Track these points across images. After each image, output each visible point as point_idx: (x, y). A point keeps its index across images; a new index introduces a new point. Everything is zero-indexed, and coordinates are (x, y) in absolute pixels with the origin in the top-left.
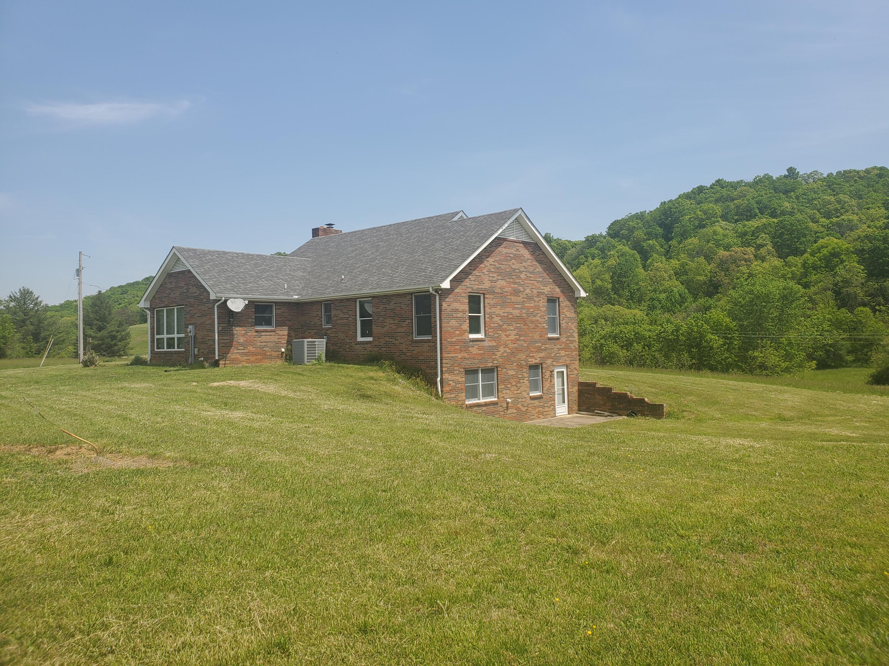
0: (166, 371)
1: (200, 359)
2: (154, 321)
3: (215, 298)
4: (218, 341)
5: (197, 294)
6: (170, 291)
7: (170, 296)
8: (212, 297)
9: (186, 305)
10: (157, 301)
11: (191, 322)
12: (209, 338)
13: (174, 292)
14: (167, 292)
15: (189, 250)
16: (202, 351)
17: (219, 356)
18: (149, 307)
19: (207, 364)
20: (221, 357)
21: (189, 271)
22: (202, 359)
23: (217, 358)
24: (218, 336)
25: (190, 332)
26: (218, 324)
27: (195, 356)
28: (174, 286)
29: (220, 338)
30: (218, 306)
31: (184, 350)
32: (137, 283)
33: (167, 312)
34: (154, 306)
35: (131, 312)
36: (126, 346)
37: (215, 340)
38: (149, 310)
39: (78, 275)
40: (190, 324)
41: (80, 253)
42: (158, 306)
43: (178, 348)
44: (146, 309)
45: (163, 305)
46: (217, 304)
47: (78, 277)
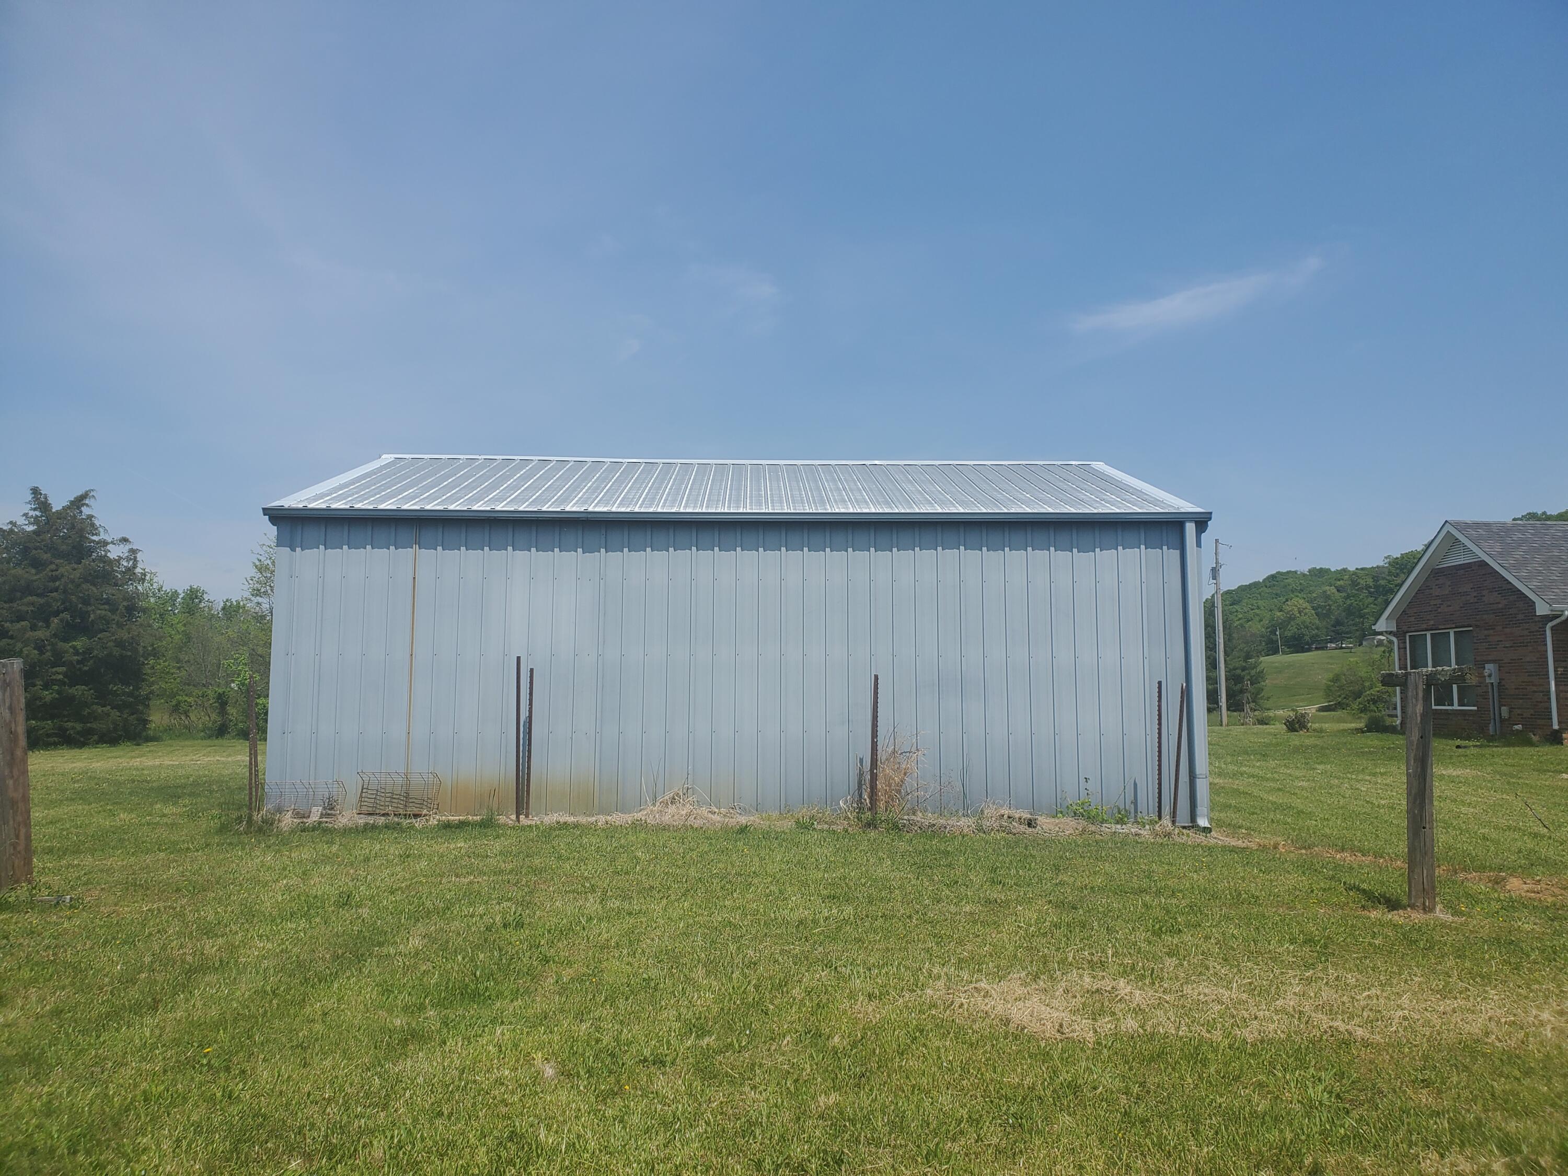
0: (1458, 747)
1: (1516, 727)
2: (1406, 654)
3: (1549, 613)
4: (1557, 695)
5: (1500, 606)
6: (1439, 602)
7: (1439, 610)
8: (1542, 609)
9: (1477, 626)
10: (1412, 619)
11: (1490, 658)
12: (1535, 688)
13: (1449, 603)
14: (1432, 603)
15: (1477, 525)
16: (1519, 711)
17: (1560, 723)
18: (1395, 629)
19: (1535, 739)
20: (1564, 726)
21: (1483, 564)
22: (1519, 727)
23: (1556, 727)
24: (1556, 685)
25: (1490, 676)
26: (1555, 661)
27: (1502, 721)
28: (1447, 592)
29: (1561, 688)
30: (1553, 627)
31: (1475, 708)
32: (1255, 585)
33: (1432, 639)
34: (1405, 628)
35: (1251, 636)
36: (1258, 693)
37: (1549, 691)
38: (1394, 635)
39: (1214, 578)
40: (1489, 662)
41: (1217, 541)
42: (1413, 629)
43: (1461, 704)
44: (1390, 633)
45: (1424, 626)
46: (1550, 624)
47: (1215, 581)
